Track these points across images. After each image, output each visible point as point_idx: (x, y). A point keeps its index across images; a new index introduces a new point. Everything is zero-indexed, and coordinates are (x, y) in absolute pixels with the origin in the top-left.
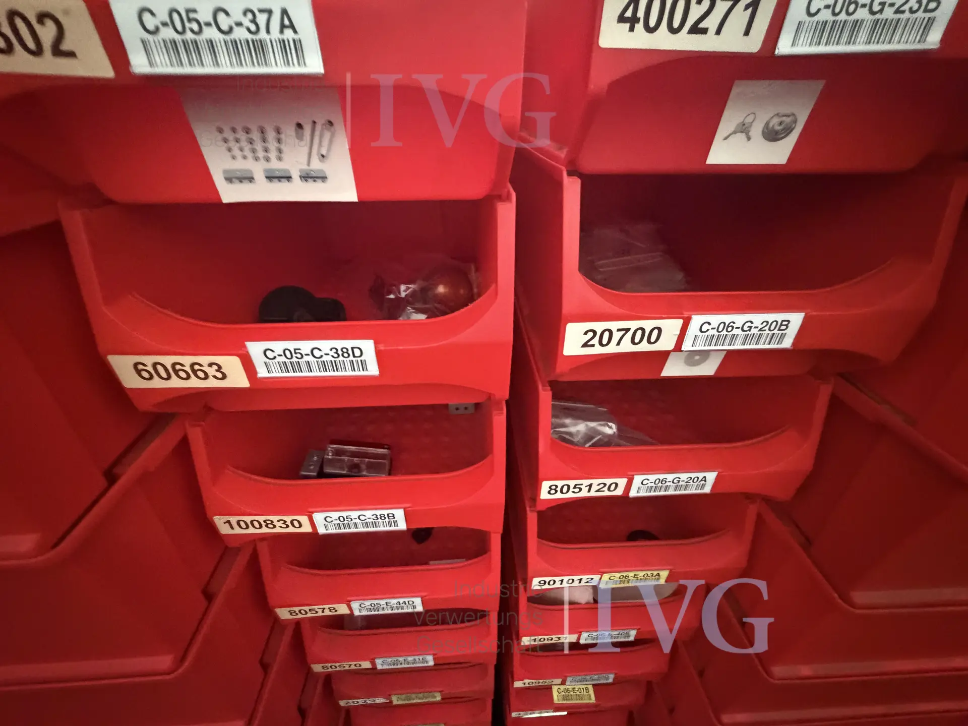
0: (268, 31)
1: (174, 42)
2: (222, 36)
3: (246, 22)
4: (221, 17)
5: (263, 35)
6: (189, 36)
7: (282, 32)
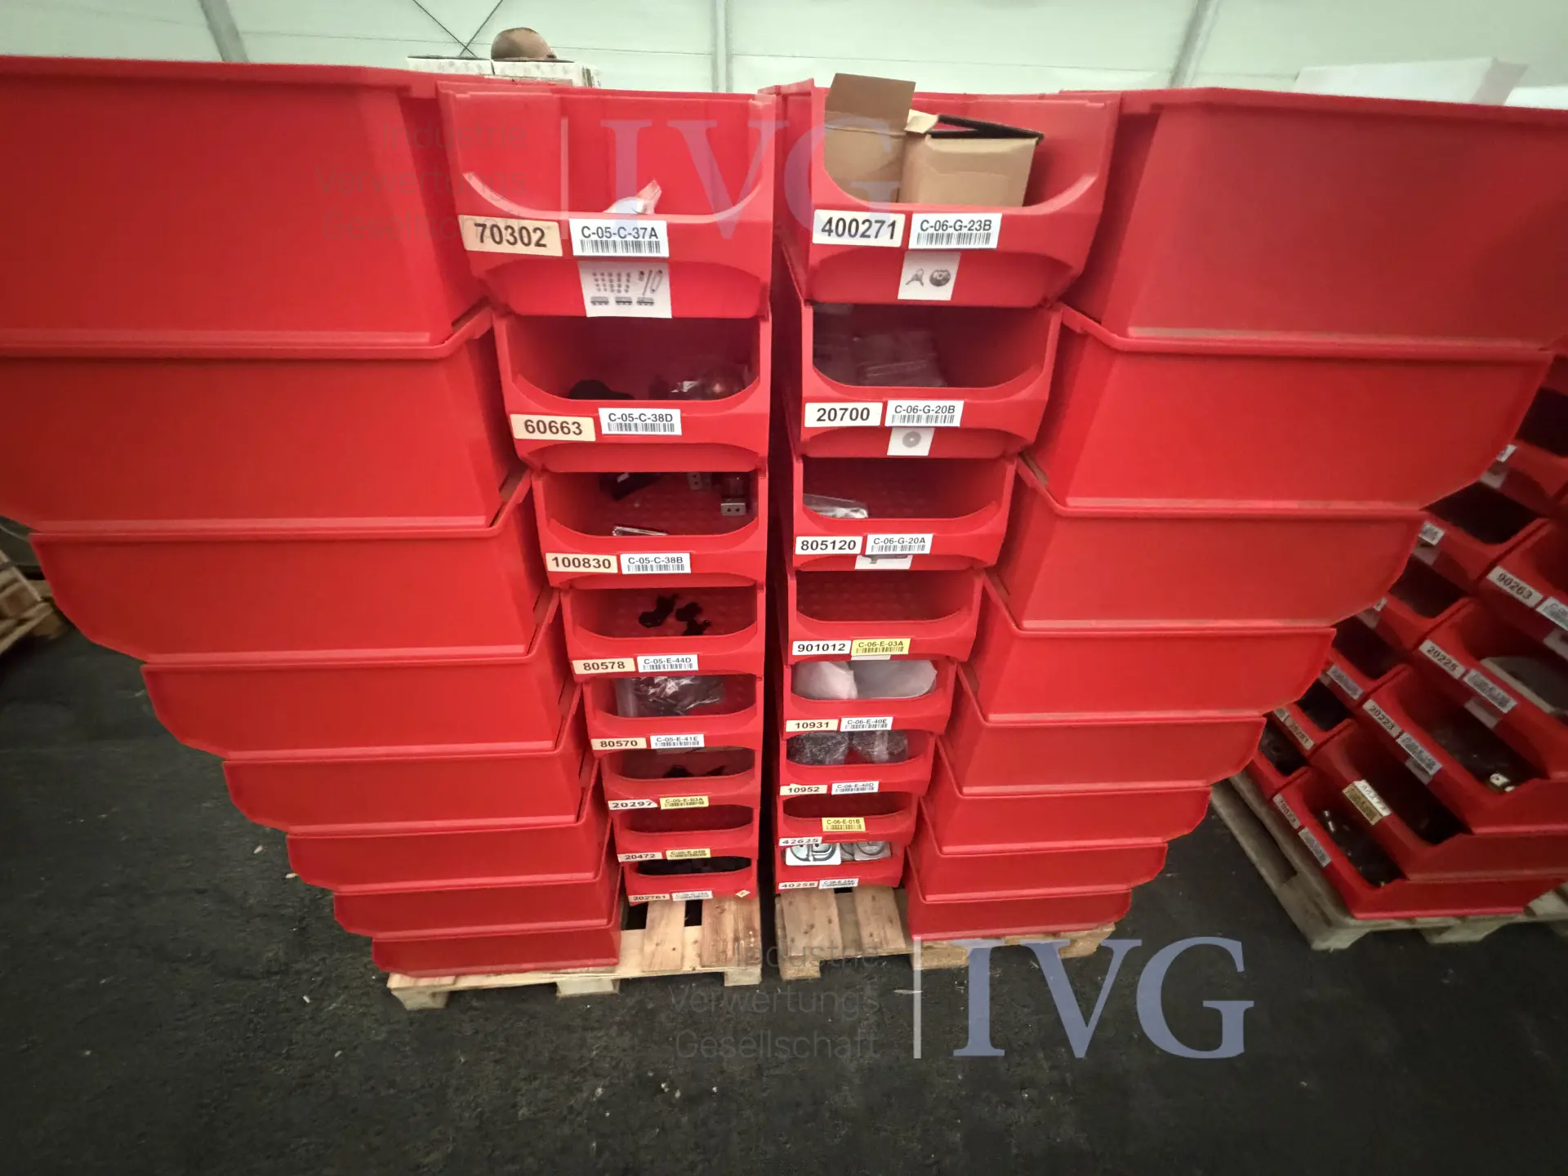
0: (643, 238)
1: (596, 242)
2: (621, 239)
3: (634, 233)
4: (622, 231)
5: (640, 239)
6: (604, 239)
7: (650, 238)
